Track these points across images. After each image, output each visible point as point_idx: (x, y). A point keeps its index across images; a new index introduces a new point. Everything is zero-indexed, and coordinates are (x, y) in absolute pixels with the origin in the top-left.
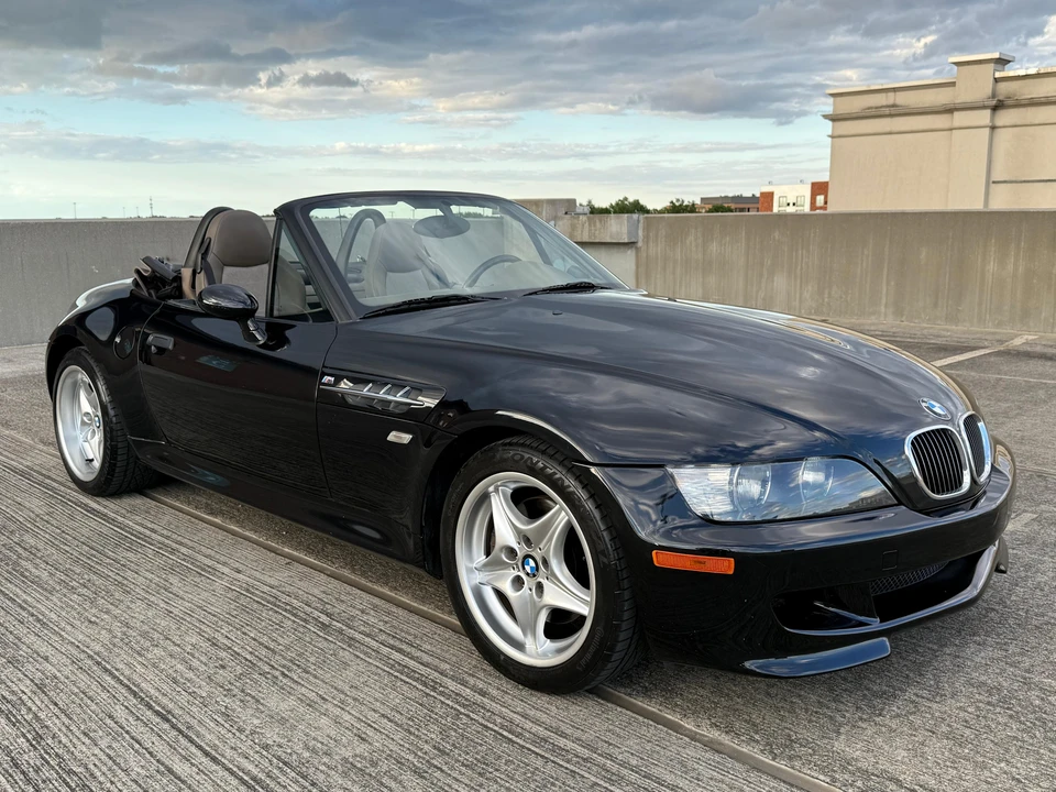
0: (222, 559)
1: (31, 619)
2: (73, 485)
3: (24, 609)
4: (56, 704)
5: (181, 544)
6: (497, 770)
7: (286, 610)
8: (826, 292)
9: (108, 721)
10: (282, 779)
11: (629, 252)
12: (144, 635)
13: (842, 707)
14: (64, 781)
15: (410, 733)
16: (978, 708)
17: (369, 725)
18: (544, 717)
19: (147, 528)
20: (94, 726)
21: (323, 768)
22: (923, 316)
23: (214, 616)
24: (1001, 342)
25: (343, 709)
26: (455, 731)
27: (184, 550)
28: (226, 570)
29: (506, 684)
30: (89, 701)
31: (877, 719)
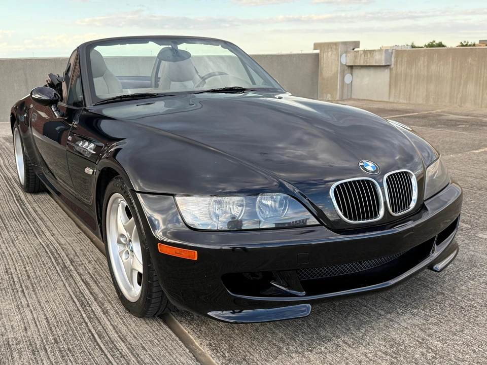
5: (41, 219)
7: (55, 258)
11: (387, 70)
13: (293, 343)
15: (51, 329)
17: (36, 323)
18: (124, 329)
23: (20, 257)
25: (32, 312)
27: (40, 222)
28: (48, 234)
29: (121, 308)
31: (306, 353)
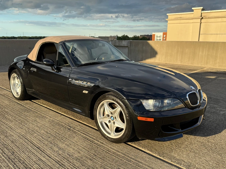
0: (47, 114)
1: (9, 127)
2: (14, 98)
3: (7, 125)
4: (16, 146)
6: (106, 159)
7: (61, 126)
8: (167, 57)
9: (27, 149)
10: (64, 161)
11: (127, 48)
12: (33, 131)
14: (20, 162)
15: (89, 151)
16: (199, 146)
17: (80, 150)
18: (115, 148)
19: (30, 108)
20: (25, 150)
21: (72, 159)
22: (186, 63)
23: (46, 127)
24: (202, 69)
25: (75, 146)
26: (98, 151)
27: (39, 112)
28: (48, 117)
29: (107, 141)
30: (23, 145)
31: (180, 149)
